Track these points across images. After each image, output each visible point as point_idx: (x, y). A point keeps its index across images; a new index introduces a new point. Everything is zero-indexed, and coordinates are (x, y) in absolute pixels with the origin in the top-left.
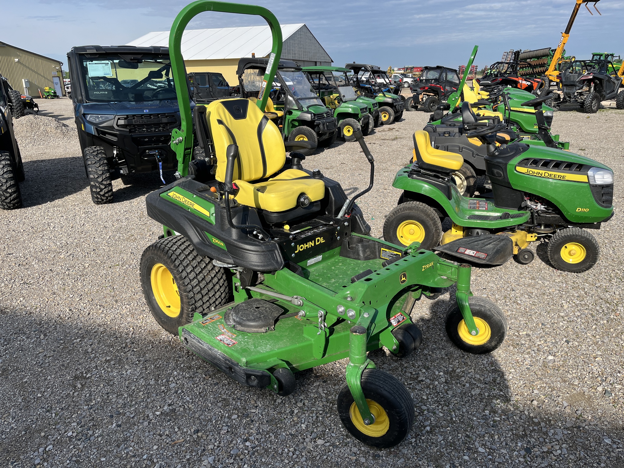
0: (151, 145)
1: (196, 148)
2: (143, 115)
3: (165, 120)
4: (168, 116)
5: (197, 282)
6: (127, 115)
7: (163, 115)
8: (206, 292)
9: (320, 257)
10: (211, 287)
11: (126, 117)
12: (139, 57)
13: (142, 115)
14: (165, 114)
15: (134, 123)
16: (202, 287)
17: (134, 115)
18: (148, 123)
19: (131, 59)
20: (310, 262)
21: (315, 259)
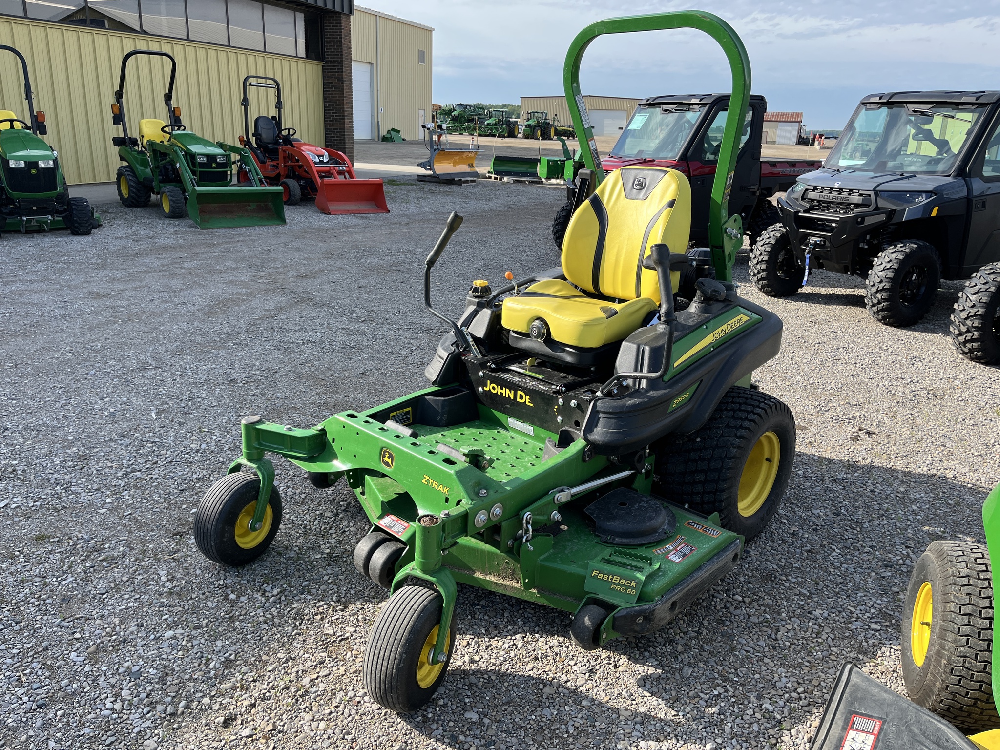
9: (530, 429)
20: (512, 422)
21: (522, 424)
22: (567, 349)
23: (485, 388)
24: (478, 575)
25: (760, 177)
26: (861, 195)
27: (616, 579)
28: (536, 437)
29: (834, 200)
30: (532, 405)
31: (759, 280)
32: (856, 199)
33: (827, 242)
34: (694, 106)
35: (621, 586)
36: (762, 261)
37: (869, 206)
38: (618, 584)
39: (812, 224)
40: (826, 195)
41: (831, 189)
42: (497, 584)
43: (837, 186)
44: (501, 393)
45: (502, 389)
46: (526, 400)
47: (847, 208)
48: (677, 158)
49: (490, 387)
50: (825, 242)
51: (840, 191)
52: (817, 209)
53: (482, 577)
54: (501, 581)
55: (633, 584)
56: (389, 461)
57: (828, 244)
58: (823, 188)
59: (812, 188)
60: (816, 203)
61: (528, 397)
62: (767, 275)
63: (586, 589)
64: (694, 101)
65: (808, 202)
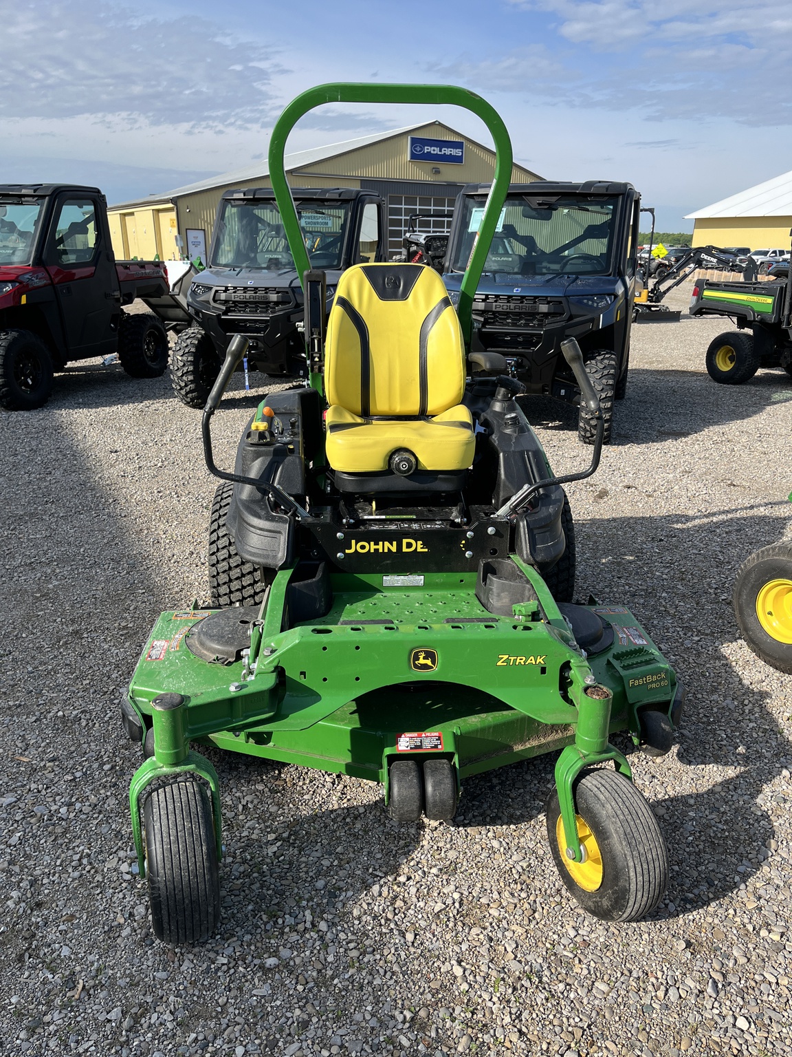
0: (517, 348)
1: (588, 362)
2: (512, 296)
3: (544, 308)
4: (551, 302)
5: (227, 556)
6: (487, 295)
7: (546, 300)
8: (237, 575)
9: (419, 579)
10: (248, 571)
11: (484, 297)
12: (553, 199)
13: (510, 297)
14: (547, 297)
15: (494, 309)
16: (232, 565)
17: (497, 296)
18: (517, 310)
19: (539, 204)
20: (390, 580)
21: (406, 578)
22: (440, 476)
23: (347, 551)
24: (518, 748)
25: (119, 282)
26: (278, 293)
27: (649, 678)
28: (427, 586)
29: (252, 300)
30: (426, 550)
31: (187, 393)
32: (274, 297)
33: (259, 343)
34: (26, 199)
35: (655, 682)
36: (187, 372)
37: (290, 303)
38: (652, 682)
39: (236, 326)
40: (240, 296)
41: (245, 288)
42: (539, 746)
43: (249, 284)
44: (376, 550)
45: (376, 544)
46: (419, 546)
47: (267, 307)
48: (31, 263)
49: (355, 547)
50: (257, 343)
51: (256, 289)
52: (234, 311)
53: (523, 748)
54: (543, 741)
55: (663, 676)
56: (429, 662)
57: (260, 344)
58: (235, 288)
59: (224, 288)
60: (231, 304)
61: (420, 543)
62: (196, 386)
63: (631, 701)
64: (24, 192)
65: (223, 304)
